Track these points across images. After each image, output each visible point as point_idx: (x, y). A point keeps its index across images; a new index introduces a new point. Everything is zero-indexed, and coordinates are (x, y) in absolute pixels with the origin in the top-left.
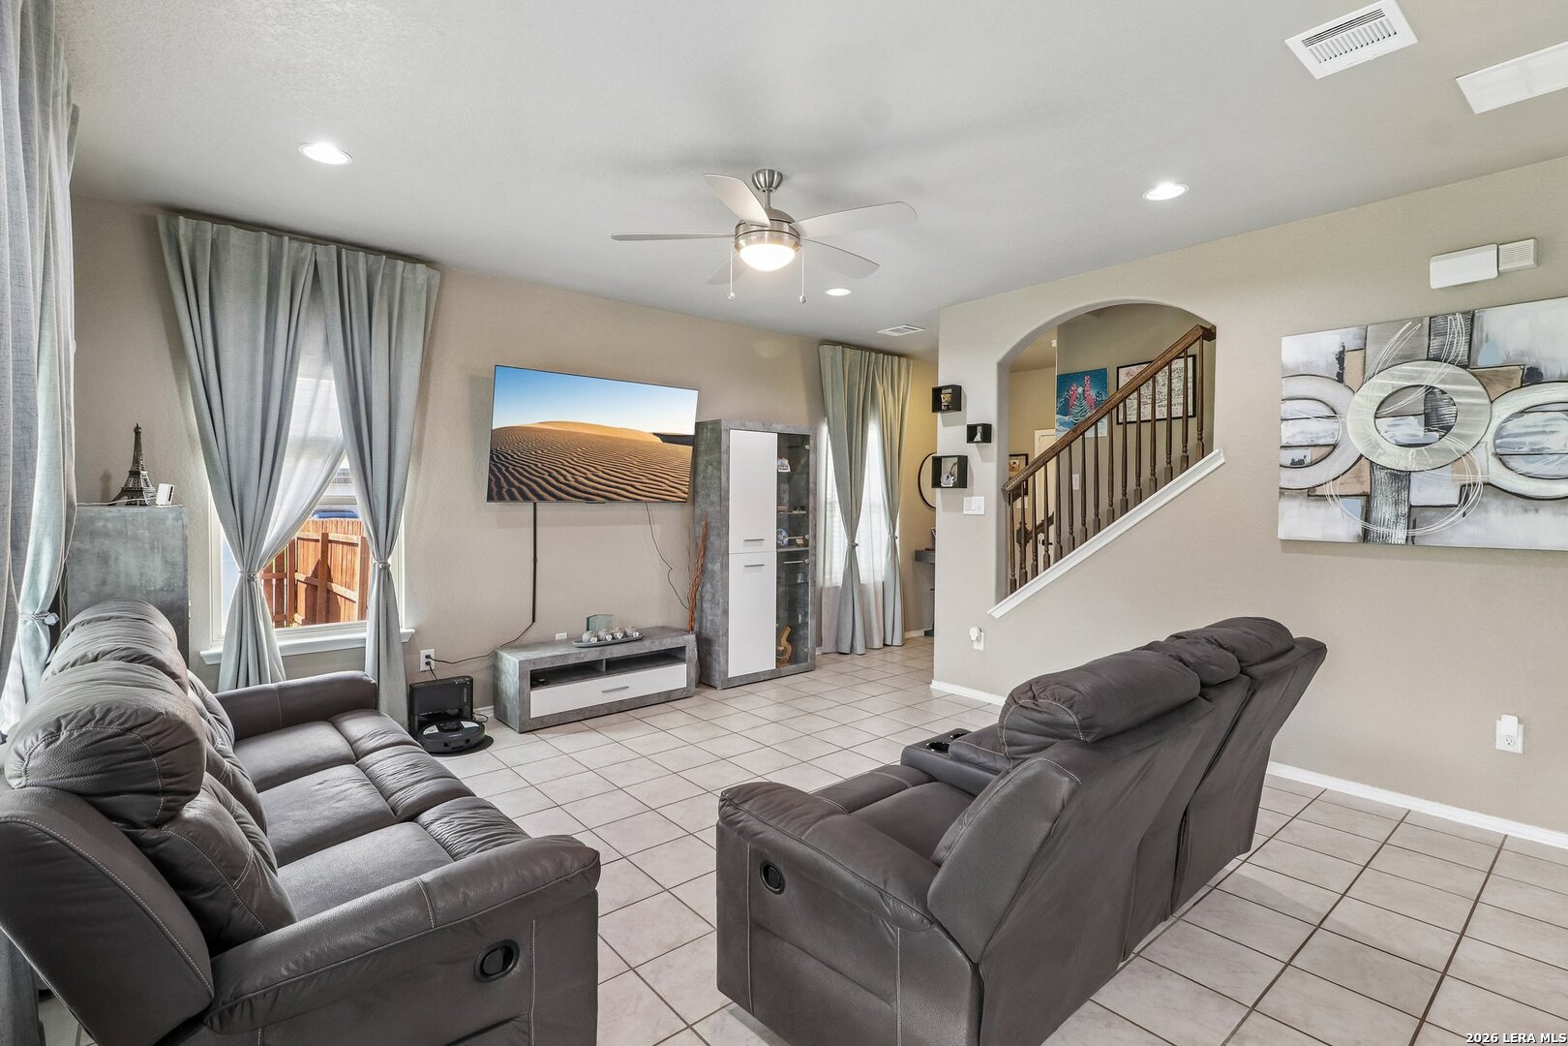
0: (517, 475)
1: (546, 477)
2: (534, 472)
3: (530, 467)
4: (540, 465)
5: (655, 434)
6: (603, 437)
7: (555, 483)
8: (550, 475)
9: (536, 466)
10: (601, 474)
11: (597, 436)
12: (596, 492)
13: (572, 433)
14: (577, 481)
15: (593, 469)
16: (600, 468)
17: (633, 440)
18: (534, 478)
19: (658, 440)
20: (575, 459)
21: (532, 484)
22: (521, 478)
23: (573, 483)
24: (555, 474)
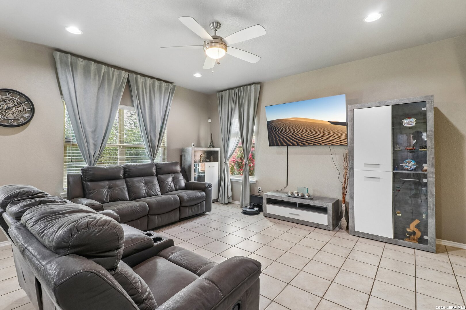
0: (282, 134)
1: (292, 135)
2: (288, 134)
3: (286, 132)
4: (289, 131)
5: (328, 122)
6: (311, 122)
7: (295, 137)
8: (293, 134)
9: (288, 131)
10: (310, 134)
11: (309, 122)
12: (309, 140)
13: (300, 121)
14: (302, 136)
15: (308, 133)
16: (310, 132)
17: (321, 124)
18: (288, 135)
19: (330, 123)
20: (302, 129)
21: (287, 137)
22: (283, 135)
23: (301, 137)
24: (295, 134)
